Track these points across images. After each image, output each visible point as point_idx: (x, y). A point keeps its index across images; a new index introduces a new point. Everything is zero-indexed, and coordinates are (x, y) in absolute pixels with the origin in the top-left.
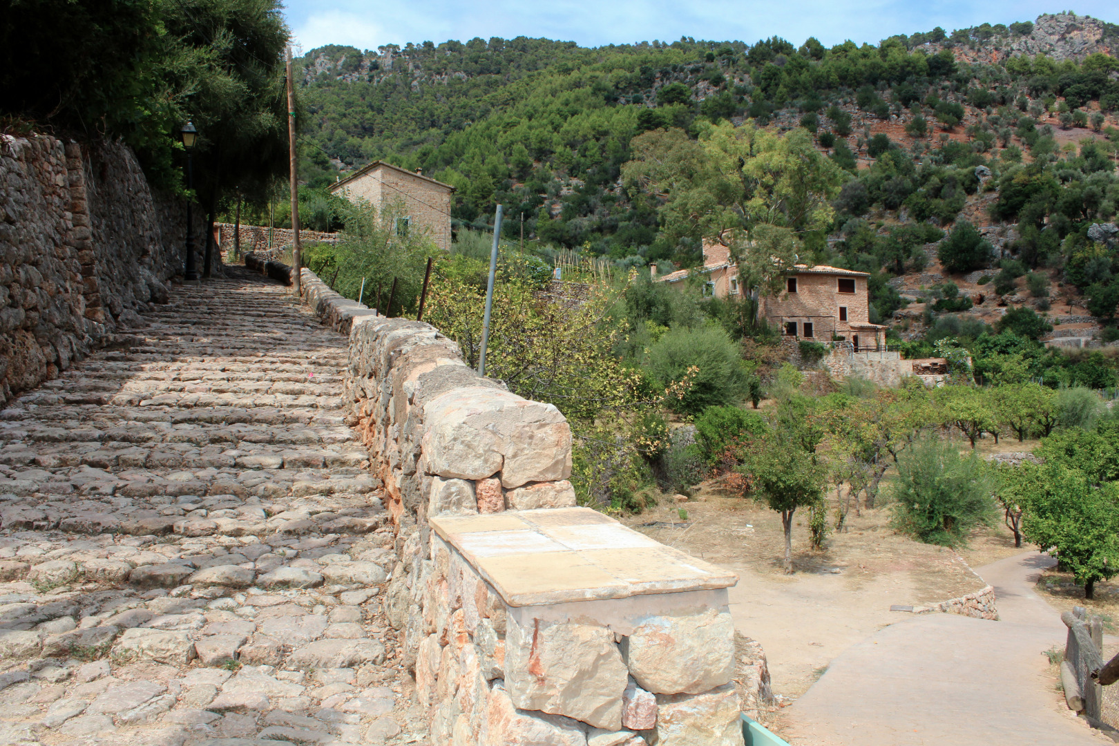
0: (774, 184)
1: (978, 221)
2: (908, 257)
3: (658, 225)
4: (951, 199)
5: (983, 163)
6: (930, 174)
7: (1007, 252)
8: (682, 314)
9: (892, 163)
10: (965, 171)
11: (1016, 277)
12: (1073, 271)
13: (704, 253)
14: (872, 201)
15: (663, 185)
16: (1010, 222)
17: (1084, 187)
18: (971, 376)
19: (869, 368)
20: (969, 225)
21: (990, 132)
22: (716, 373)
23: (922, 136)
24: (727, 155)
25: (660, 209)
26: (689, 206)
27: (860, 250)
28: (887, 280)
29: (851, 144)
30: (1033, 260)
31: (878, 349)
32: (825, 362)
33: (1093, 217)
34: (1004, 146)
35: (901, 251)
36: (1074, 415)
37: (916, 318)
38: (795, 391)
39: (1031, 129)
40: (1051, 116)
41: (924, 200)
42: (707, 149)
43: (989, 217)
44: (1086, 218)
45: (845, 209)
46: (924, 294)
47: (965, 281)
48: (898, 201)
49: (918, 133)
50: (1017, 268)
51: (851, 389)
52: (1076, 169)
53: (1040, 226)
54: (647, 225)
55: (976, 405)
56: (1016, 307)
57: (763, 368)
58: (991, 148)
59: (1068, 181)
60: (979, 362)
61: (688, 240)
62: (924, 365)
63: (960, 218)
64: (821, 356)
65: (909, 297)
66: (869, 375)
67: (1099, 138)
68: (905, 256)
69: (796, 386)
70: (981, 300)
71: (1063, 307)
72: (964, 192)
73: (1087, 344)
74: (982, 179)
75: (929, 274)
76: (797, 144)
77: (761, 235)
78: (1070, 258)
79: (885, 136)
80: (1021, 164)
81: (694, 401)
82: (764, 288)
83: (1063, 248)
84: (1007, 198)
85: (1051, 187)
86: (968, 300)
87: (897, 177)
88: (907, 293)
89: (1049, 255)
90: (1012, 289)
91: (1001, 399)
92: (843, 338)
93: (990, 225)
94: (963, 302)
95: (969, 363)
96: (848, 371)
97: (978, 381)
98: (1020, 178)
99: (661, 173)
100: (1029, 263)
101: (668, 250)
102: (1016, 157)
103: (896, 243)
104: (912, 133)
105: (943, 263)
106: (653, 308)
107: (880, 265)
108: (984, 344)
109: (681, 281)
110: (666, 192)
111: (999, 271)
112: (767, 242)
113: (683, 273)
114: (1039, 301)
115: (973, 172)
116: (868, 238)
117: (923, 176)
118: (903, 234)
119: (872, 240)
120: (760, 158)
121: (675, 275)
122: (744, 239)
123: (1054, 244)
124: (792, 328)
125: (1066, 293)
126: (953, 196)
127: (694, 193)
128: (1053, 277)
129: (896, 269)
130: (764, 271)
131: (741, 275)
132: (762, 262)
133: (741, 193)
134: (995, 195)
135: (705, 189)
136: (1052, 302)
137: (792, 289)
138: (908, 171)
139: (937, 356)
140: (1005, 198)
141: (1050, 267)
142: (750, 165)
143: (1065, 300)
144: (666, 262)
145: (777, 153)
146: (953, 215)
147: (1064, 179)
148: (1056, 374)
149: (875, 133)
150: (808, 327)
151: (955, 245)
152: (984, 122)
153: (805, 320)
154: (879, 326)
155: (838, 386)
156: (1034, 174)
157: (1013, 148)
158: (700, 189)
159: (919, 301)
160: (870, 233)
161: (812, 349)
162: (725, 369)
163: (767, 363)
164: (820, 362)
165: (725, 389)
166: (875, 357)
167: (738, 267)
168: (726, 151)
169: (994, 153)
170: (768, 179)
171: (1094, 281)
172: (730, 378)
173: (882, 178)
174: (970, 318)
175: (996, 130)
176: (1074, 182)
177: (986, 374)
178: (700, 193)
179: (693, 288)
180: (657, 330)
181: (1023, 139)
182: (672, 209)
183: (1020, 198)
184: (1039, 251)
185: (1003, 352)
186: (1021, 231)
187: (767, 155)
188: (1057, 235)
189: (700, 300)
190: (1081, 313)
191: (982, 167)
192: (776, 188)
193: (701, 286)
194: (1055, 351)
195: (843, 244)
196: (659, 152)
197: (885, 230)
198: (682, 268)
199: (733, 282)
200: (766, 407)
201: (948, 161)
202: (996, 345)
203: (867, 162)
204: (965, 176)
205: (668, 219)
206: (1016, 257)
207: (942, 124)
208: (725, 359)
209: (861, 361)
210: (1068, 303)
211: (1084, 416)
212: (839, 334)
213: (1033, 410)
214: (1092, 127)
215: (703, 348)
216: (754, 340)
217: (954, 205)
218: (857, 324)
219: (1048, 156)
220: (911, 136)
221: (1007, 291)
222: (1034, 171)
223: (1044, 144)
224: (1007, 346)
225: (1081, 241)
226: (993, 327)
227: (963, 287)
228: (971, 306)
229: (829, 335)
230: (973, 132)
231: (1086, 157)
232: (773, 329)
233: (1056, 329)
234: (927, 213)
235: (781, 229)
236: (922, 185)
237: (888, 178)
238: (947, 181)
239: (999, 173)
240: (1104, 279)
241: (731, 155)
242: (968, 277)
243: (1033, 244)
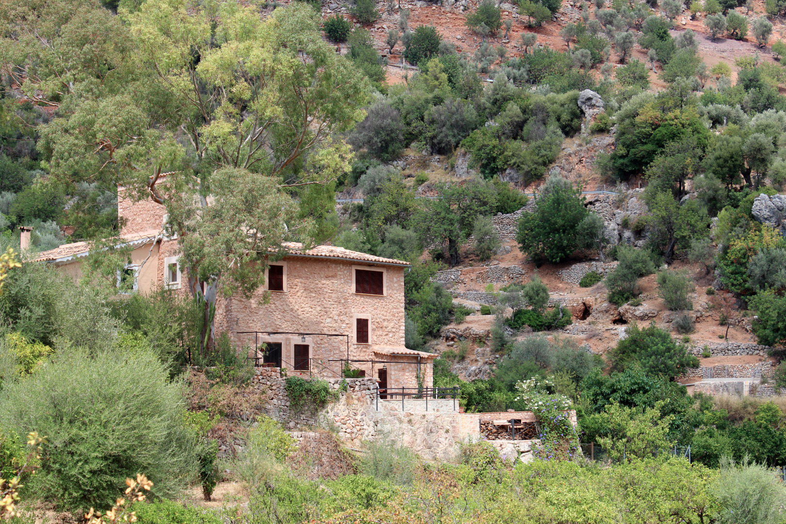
0: (252, 99)
1: (582, 182)
2: (468, 235)
3: (36, 157)
4: (539, 142)
5: (590, 86)
6: (506, 99)
7: (627, 234)
8: (76, 324)
9: (444, 76)
10: (562, 97)
11: (642, 275)
12: (731, 269)
13: (120, 213)
14: (411, 138)
15: (51, 86)
16: (631, 185)
17: (746, 135)
18: (576, 443)
19: (405, 426)
20: (567, 188)
21: (601, 35)
22: (140, 437)
23: (493, 35)
24: (169, 41)
25: (43, 129)
26: (96, 127)
27: (388, 220)
28: (432, 274)
29: (378, 41)
30: (667, 249)
31: (420, 395)
32: (331, 414)
33: (759, 185)
34: (622, 61)
35: (457, 225)
36: (745, 513)
37: (480, 340)
38: (279, 468)
39: (663, 36)
40: (694, 18)
41: (495, 142)
42: (134, 29)
43: (598, 176)
44: (750, 186)
45: (366, 150)
46: (494, 299)
47: (559, 279)
48: (453, 141)
49: (487, 29)
50: (644, 262)
51: (376, 465)
52: (732, 105)
53: (679, 193)
54: (16, 156)
55: (590, 495)
56: (643, 326)
57: (222, 425)
58: (601, 62)
59: (721, 123)
60: (589, 419)
61: (91, 188)
62: (497, 422)
63: (554, 175)
64: (323, 403)
65: (468, 304)
66: (407, 438)
67: (765, 58)
68: (462, 234)
69: (281, 457)
70: (586, 312)
71: (715, 328)
72: (559, 132)
73: (753, 390)
74: (589, 112)
75: (502, 265)
76: (293, 31)
77: (225, 187)
78: (726, 249)
79: (433, 31)
80: (649, 92)
81: (97, 489)
82: (226, 280)
83: (714, 231)
84: (628, 146)
85: (696, 131)
86: (564, 312)
87: (452, 101)
88: (465, 296)
89: (693, 243)
90: (635, 296)
91: (628, 486)
92: (362, 373)
93: (601, 188)
94: (556, 314)
95: (573, 421)
96: (369, 430)
97: (587, 452)
98: (649, 114)
99: (48, 64)
100: (662, 254)
101: (52, 204)
102: (641, 79)
103: (448, 210)
104: (478, 28)
105: (525, 248)
106: (22, 311)
107: (421, 248)
108: (595, 389)
109: (75, 262)
110: (56, 98)
111: (615, 264)
112: (236, 200)
113: (82, 248)
114: (677, 317)
115: (575, 99)
116: (402, 201)
117: (495, 102)
118: (460, 197)
119: (409, 203)
120: (227, 51)
121: (64, 252)
122: (194, 191)
123: (701, 225)
124: (273, 354)
125: (720, 306)
126: (542, 138)
127: (107, 104)
128: (699, 279)
129: (447, 255)
130: (229, 251)
131: (188, 256)
132: (225, 234)
133: (192, 110)
134: (608, 139)
135: (127, 98)
136: (698, 320)
137: (276, 284)
138: (469, 92)
139: (520, 408)
140: (624, 144)
141: (696, 262)
142: (210, 62)
143: (718, 316)
144: (48, 224)
145: (258, 43)
146: (542, 168)
147: (716, 121)
148: (711, 441)
149: (417, 25)
150: (302, 352)
151: (544, 219)
152: (592, 19)
153: (297, 340)
154: (424, 354)
155: (353, 458)
156: (669, 109)
157: (636, 64)
158: (118, 98)
159: (486, 312)
160: (406, 192)
161: (308, 391)
162: (157, 430)
163: (230, 415)
164: (321, 414)
165: (157, 466)
166: (416, 407)
167: (181, 242)
168: (167, 33)
169: (607, 71)
170: (242, 88)
171: (763, 287)
172: (165, 445)
173: (427, 101)
174: (568, 343)
175: (609, 33)
176: (731, 125)
177: (601, 441)
178: (121, 105)
179: (98, 274)
180: (28, 350)
181: (652, 52)
182: (66, 131)
183: (649, 147)
184: (677, 234)
185: (626, 402)
186: (650, 201)
187: (242, 46)
188: (704, 211)
189: (112, 298)
190: (744, 339)
191: (589, 93)
192: (254, 106)
193: (113, 273)
194: (705, 403)
195: (360, 209)
196: (47, 25)
197: (430, 188)
198: (77, 237)
199: (172, 267)
200: (226, 498)
201: (534, 80)
202: (614, 391)
203: (403, 72)
204: (562, 105)
205: (57, 148)
206: (641, 242)
207: (525, 18)
208: (157, 411)
209: (392, 413)
210: (723, 323)
211: (760, 516)
212: (355, 366)
213: (680, 505)
214: (755, 40)
215: (117, 390)
216: (207, 373)
217: (543, 152)
218: (387, 349)
219: (690, 82)
220: (475, 33)
221: (627, 299)
222: (671, 103)
223: (684, 61)
224: (633, 392)
225: (743, 222)
226: (604, 358)
227: (556, 289)
228: (569, 322)
229: (338, 367)
230: (575, 34)
231: (747, 87)
232: (240, 353)
233: (704, 364)
234: (499, 163)
235: (260, 178)
236: (493, 115)
237: (438, 101)
238: (533, 113)
239: (614, 103)
240: (778, 285)
241: (176, 42)
242: (564, 273)
243: (668, 223)
